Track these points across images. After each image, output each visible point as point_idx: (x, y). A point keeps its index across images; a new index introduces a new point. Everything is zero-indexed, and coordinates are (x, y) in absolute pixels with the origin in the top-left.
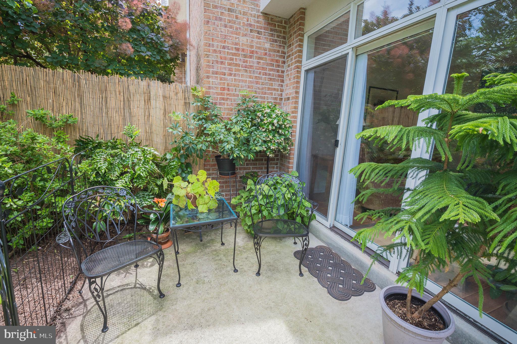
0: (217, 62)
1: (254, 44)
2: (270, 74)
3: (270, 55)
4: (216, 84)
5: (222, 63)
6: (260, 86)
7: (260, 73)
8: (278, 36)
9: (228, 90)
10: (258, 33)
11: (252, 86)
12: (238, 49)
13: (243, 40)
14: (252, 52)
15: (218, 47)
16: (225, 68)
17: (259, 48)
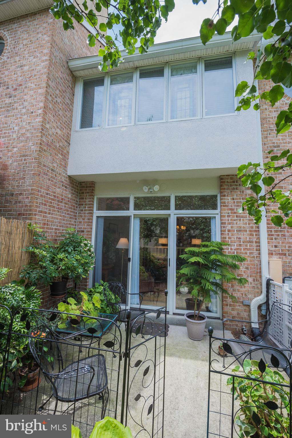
0: (42, 204)
1: (64, 194)
2: (70, 215)
3: (71, 202)
4: (40, 220)
5: (45, 205)
6: (65, 222)
7: (65, 214)
8: (75, 191)
9: (48, 225)
10: (66, 187)
11: (61, 222)
12: (55, 196)
13: (58, 190)
14: (62, 199)
15: (43, 193)
16: (47, 209)
17: (65, 197)
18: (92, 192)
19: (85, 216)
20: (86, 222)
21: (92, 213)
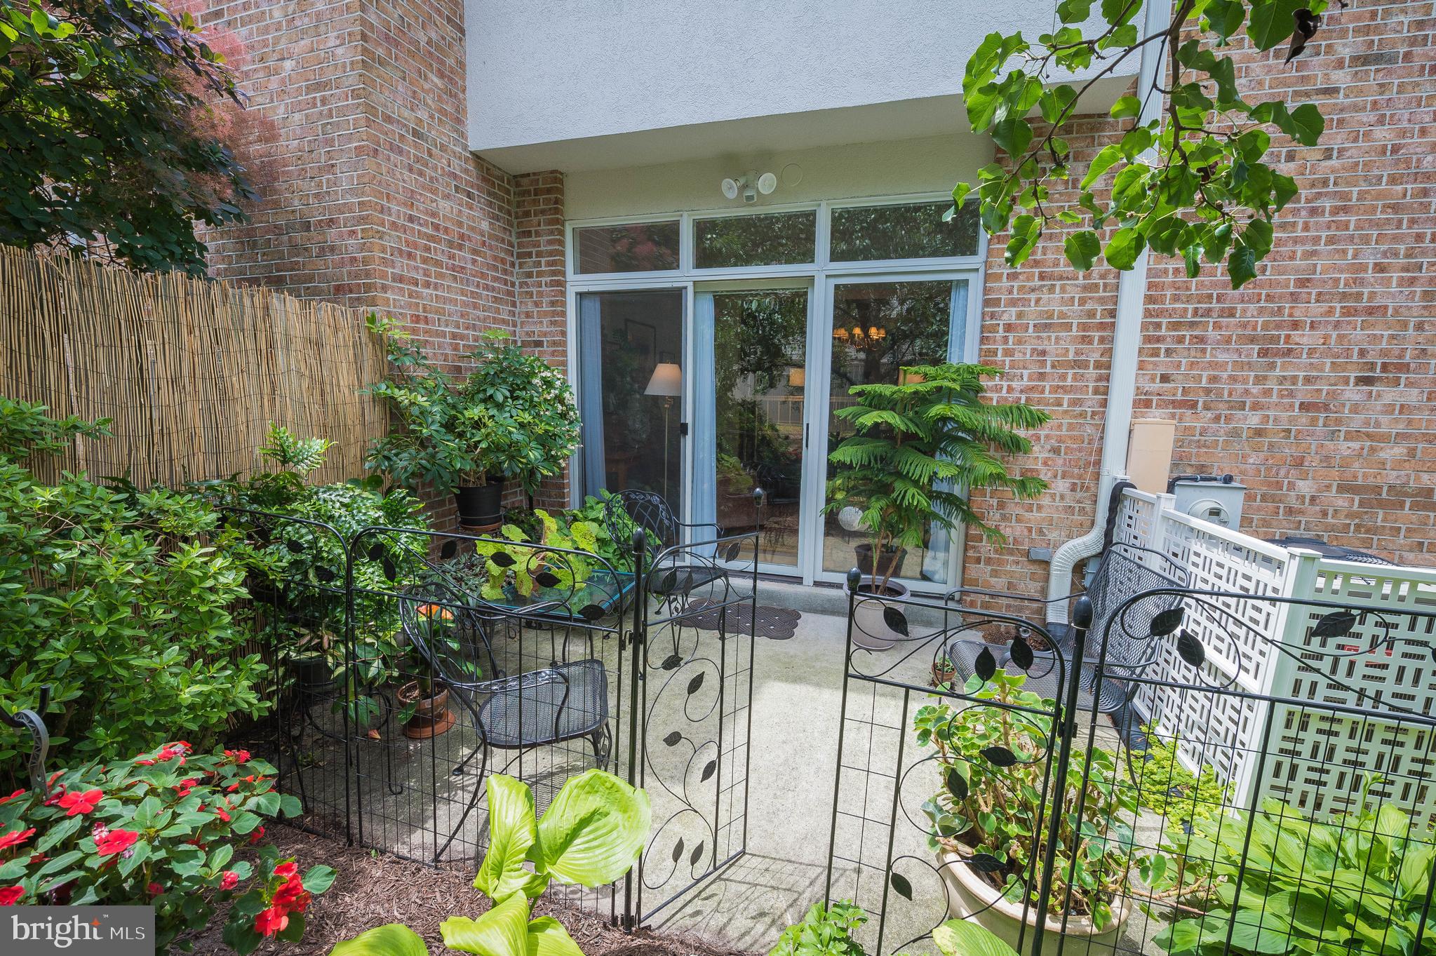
0: (400, 251)
1: (464, 219)
2: (494, 289)
3: (491, 247)
4: (401, 307)
5: (410, 256)
6: (481, 314)
7: (478, 286)
8: (500, 209)
9: (426, 321)
10: (469, 195)
11: (468, 314)
12: (436, 227)
13: (444, 206)
14: (462, 236)
15: (399, 217)
16: (416, 268)
17: (472, 229)
18: (557, 211)
19: (540, 294)
20: (546, 314)
21: (562, 284)
